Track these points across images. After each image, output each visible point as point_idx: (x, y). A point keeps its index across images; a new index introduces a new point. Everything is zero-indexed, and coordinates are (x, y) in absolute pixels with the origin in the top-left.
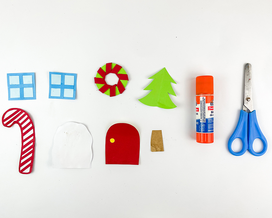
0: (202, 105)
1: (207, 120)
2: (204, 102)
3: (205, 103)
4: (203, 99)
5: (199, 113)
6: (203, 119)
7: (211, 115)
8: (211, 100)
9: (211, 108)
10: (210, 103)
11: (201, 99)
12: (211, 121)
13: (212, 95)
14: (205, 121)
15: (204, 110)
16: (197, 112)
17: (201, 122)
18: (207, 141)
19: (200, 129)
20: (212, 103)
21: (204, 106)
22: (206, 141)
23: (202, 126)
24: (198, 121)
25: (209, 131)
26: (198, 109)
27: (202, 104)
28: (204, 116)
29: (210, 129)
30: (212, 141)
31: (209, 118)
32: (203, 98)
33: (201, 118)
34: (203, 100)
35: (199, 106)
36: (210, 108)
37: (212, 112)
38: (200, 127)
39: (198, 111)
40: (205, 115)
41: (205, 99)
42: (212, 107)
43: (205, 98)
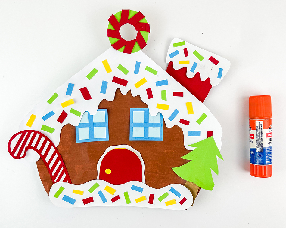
0: (259, 132)
1: (264, 150)
2: (261, 127)
3: (262, 129)
4: (260, 124)
5: (255, 140)
6: (260, 148)
7: (270, 143)
8: (269, 125)
9: (270, 135)
10: (268, 129)
11: (257, 123)
12: (269, 151)
13: (270, 119)
14: (262, 151)
15: (261, 137)
16: (251, 139)
17: (257, 151)
18: (265, 174)
19: (256, 160)
20: (270, 129)
21: (261, 132)
22: (263, 174)
23: (258, 156)
24: (253, 150)
25: (267, 162)
26: (253, 135)
27: (259, 129)
28: (261, 145)
29: (268, 160)
30: (270, 175)
31: (268, 148)
32: (260, 122)
33: (257, 147)
34: (260, 126)
35: (254, 132)
36: (268, 134)
37: (270, 140)
38: (256, 158)
39: (253, 138)
40: (262, 143)
41: (262, 124)
42: (270, 133)
43: (262, 122)
